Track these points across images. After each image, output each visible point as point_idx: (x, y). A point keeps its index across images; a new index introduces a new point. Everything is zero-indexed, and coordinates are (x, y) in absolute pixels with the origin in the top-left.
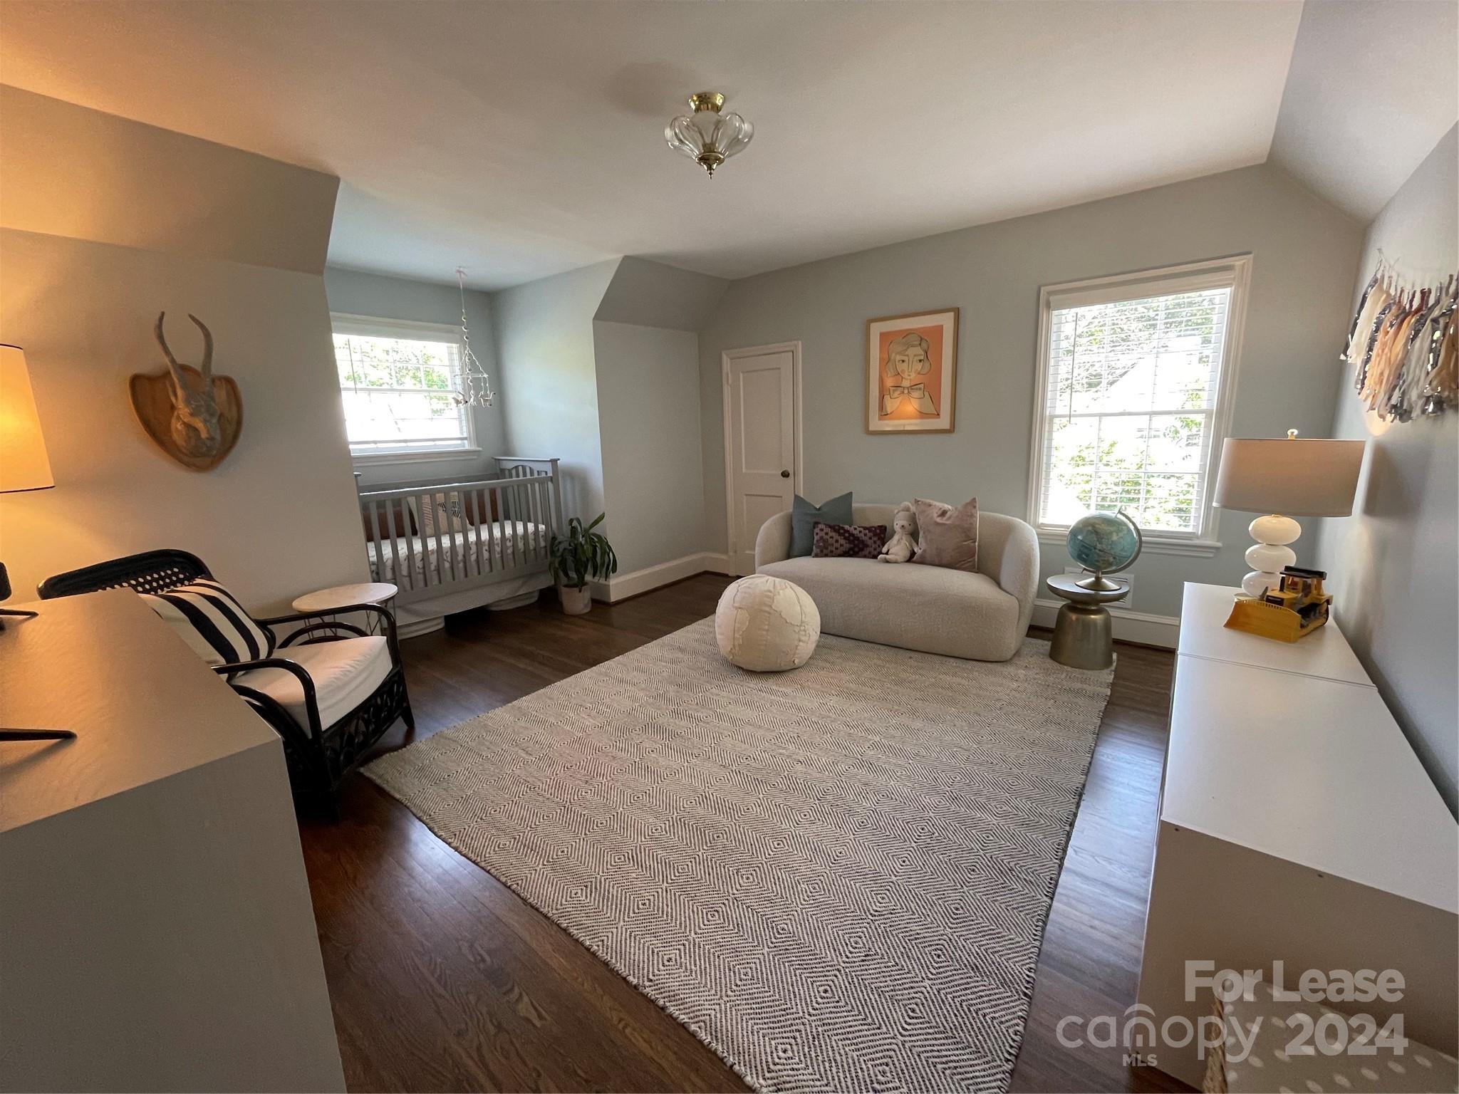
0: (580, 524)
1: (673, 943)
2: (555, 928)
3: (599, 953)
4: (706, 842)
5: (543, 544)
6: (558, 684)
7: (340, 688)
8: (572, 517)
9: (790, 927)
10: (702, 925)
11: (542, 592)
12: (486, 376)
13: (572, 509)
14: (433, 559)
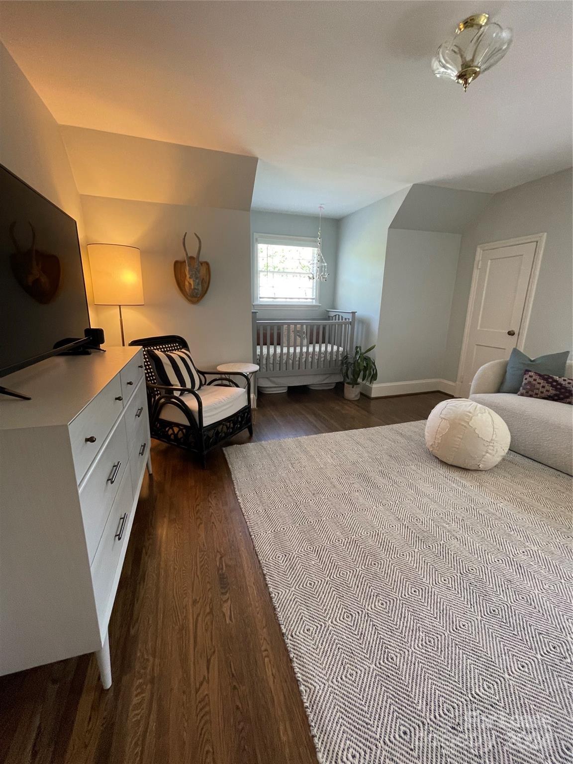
0: (361, 350)
1: (316, 620)
2: (260, 571)
3: (274, 600)
4: (365, 564)
5: (340, 358)
6: (324, 434)
7: (216, 409)
8: (358, 346)
9: (398, 660)
10: (338, 619)
11: (337, 383)
12: (326, 264)
13: (359, 340)
14: (285, 357)
